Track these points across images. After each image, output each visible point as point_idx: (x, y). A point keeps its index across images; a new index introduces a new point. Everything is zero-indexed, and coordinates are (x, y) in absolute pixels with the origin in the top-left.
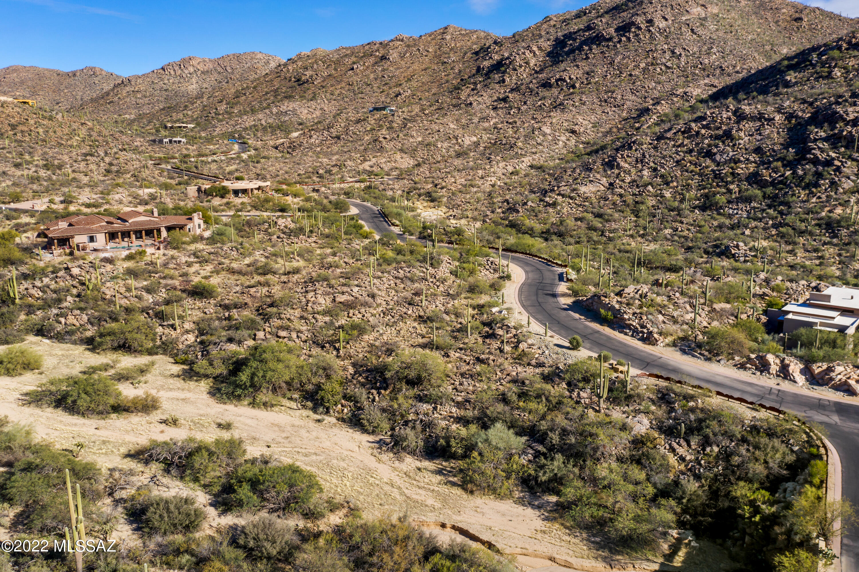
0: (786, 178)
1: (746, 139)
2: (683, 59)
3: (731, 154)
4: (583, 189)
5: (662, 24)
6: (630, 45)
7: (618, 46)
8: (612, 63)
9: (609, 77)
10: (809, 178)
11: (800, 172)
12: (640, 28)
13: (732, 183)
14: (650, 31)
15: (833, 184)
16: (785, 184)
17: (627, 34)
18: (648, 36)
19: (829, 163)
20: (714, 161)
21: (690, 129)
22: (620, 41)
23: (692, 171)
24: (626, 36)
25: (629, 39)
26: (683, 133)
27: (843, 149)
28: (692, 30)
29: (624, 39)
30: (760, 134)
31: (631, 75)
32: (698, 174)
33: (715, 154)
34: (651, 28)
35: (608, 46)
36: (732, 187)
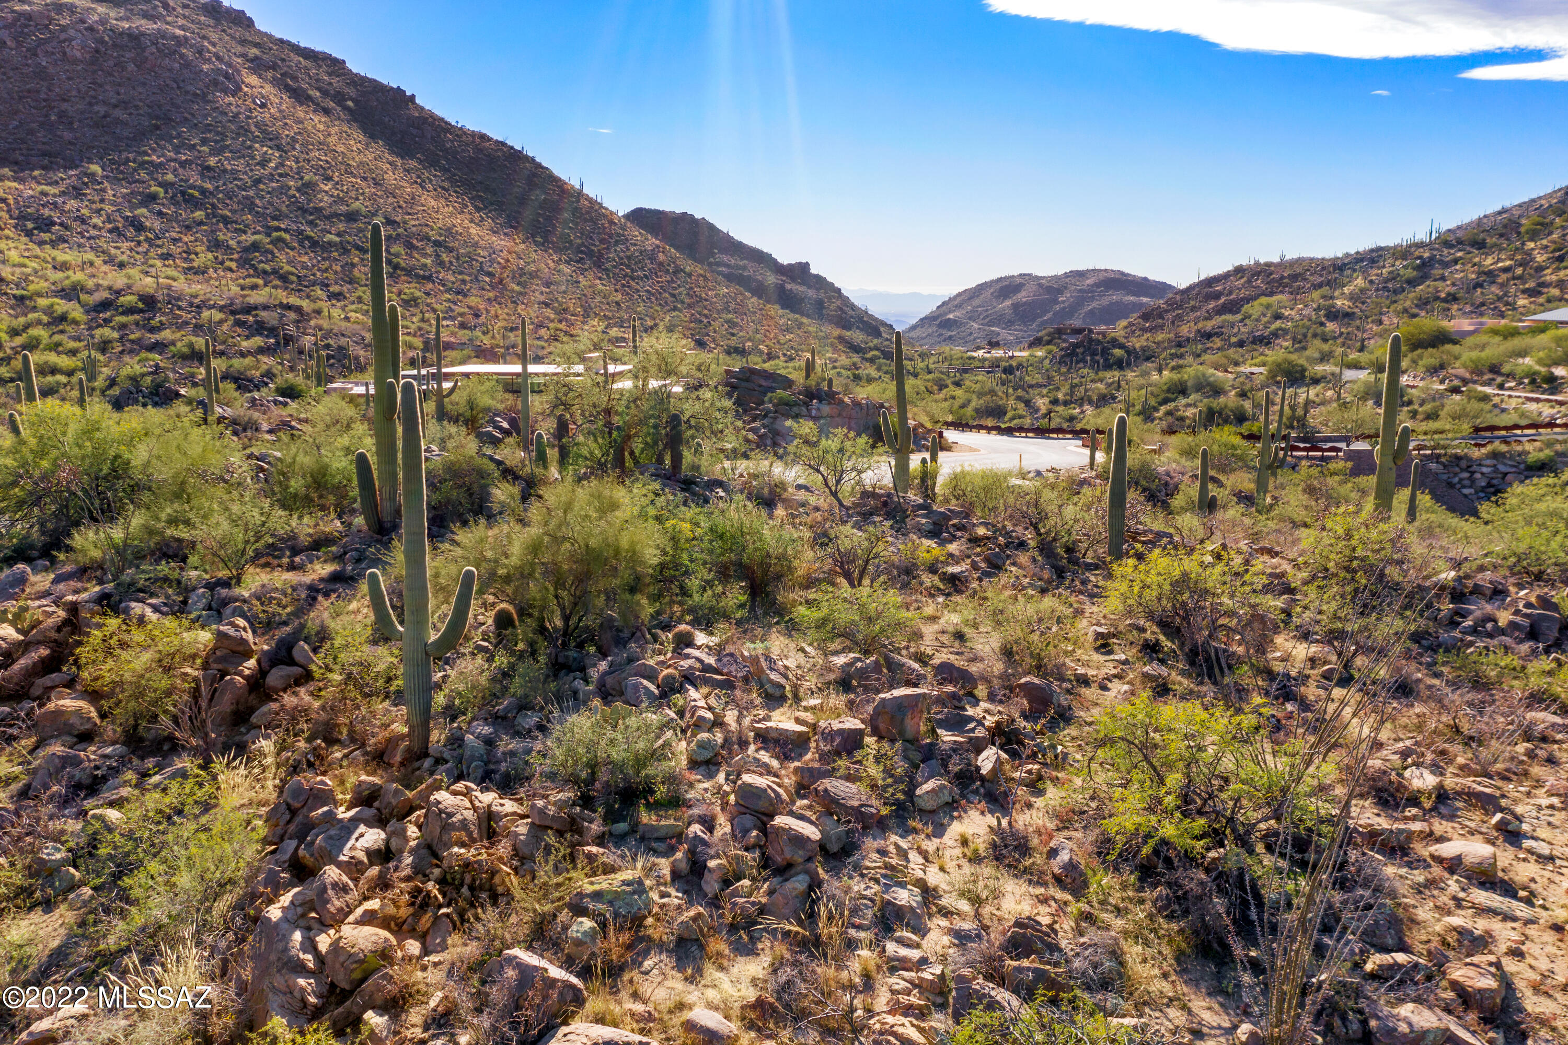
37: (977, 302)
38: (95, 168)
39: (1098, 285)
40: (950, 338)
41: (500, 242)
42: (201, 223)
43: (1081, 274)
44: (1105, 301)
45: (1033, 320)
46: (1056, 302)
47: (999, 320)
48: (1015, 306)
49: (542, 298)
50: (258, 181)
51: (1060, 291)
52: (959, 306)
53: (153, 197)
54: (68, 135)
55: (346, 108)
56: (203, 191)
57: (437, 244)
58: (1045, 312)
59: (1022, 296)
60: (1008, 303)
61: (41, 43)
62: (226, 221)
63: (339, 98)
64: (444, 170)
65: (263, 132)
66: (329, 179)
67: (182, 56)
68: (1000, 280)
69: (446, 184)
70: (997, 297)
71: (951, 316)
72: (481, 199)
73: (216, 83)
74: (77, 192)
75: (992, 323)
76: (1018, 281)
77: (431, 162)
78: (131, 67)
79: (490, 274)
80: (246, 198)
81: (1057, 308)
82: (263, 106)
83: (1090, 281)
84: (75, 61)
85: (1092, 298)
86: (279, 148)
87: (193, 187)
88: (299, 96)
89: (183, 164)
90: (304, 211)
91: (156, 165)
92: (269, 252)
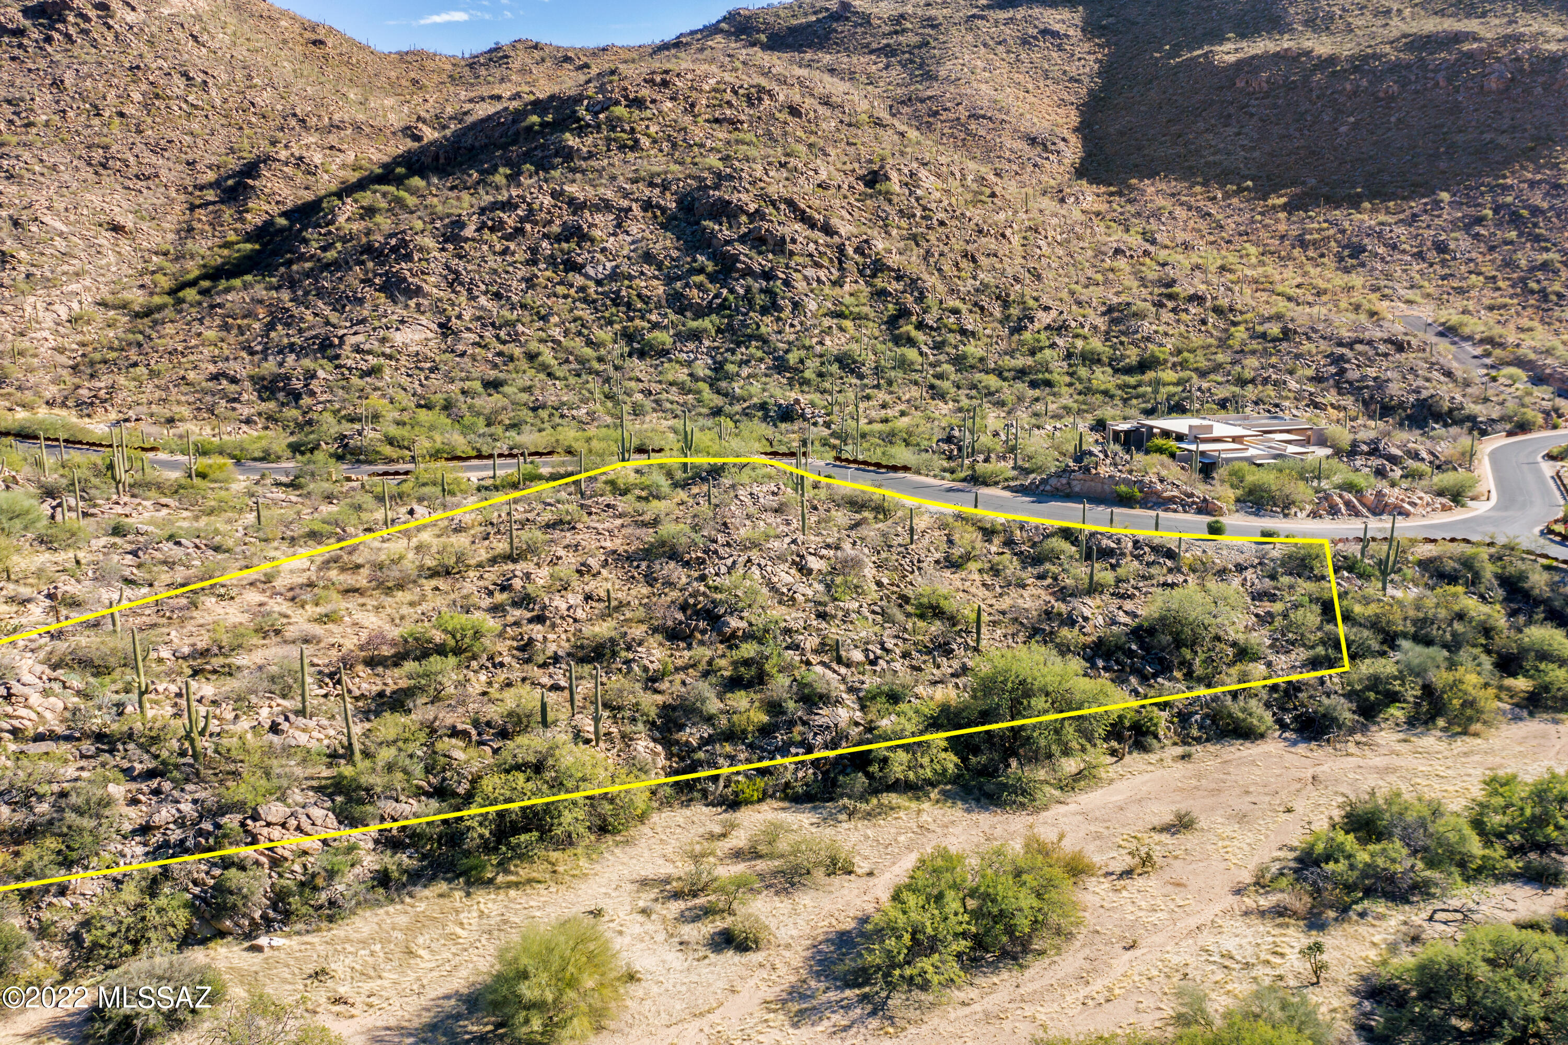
0: (725, 299)
1: (612, 239)
2: (213, 92)
3: (609, 265)
4: (398, 338)
5: (131, 17)
6: (76, 51)
7: (49, 49)
8: (58, 84)
9: (71, 114)
10: (760, 299)
11: (741, 291)
12: (87, 19)
13: (650, 311)
14: (110, 27)
15: (796, 305)
16: (729, 308)
17: (59, 26)
18: (110, 37)
19: (768, 275)
20: (587, 277)
21: (501, 222)
22: (49, 39)
23: (565, 297)
24: (57, 30)
25: (68, 37)
26: (492, 229)
27: (770, 256)
28: (195, 38)
29: (56, 35)
30: (627, 233)
31: (121, 115)
32: (579, 300)
33: (583, 266)
34: (111, 22)
35: (20, 46)
36: (654, 317)
38: (1446, 196)
42: (1511, 243)
53: (1480, 220)
54: (1443, 165)
56: (1536, 211)
62: (1537, 239)
74: (1412, 220)
78: (1538, 90)
87: (1528, 207)
89: (1533, 184)
91: (1506, 189)
92: (1556, 272)
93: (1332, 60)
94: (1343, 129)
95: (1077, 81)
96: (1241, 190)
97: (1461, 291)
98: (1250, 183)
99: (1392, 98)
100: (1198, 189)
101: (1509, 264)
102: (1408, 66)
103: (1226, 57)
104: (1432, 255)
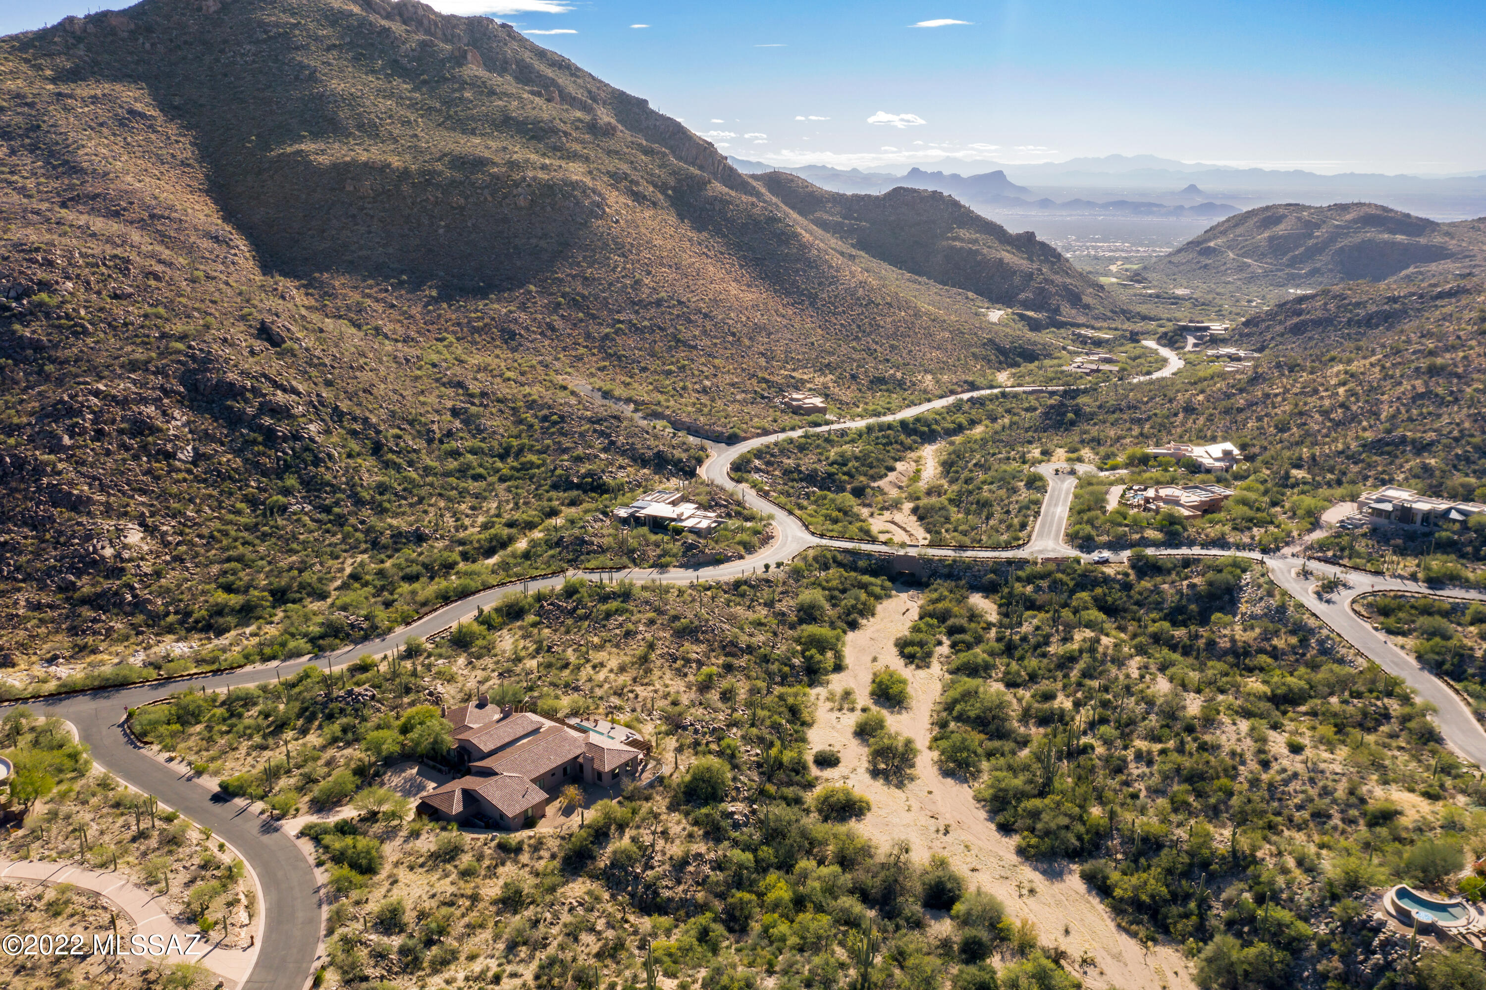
37: (1239, 231)
38: (532, 287)
39: (1355, 221)
40: (1206, 266)
41: (749, 297)
42: (581, 321)
43: (1343, 208)
44: (1358, 238)
45: (1284, 254)
46: (1310, 236)
47: (1254, 252)
48: (1271, 239)
49: (762, 349)
50: (611, 284)
51: (1318, 226)
52: (1224, 233)
53: (559, 304)
54: (519, 263)
55: (667, 196)
56: (583, 297)
57: (706, 316)
58: (1297, 247)
59: (1281, 229)
60: (1266, 235)
61: (505, 197)
62: (594, 317)
63: (662, 188)
64: (724, 236)
65: (616, 243)
66: (649, 273)
67: (575, 197)
68: (1268, 208)
69: (723, 249)
70: (1258, 227)
71: (1212, 244)
72: (745, 257)
73: (592, 211)
74: (523, 307)
75: (1246, 255)
76: (1281, 211)
77: (718, 232)
78: (549, 209)
79: (734, 335)
80: (605, 298)
81: (1311, 242)
82: (617, 222)
83: (1349, 217)
84: (521, 209)
85: (1347, 234)
86: (624, 256)
87: (578, 294)
88: (638, 197)
89: (574, 277)
90: (634, 303)
91: (561, 280)
92: (614, 340)
93: (405, 173)
94: (441, 231)
95: (188, 165)
96: (401, 283)
97: (579, 358)
98: (405, 277)
99: (462, 208)
100: (370, 282)
101: (588, 336)
102: (461, 183)
103: (320, 159)
104: (549, 333)
